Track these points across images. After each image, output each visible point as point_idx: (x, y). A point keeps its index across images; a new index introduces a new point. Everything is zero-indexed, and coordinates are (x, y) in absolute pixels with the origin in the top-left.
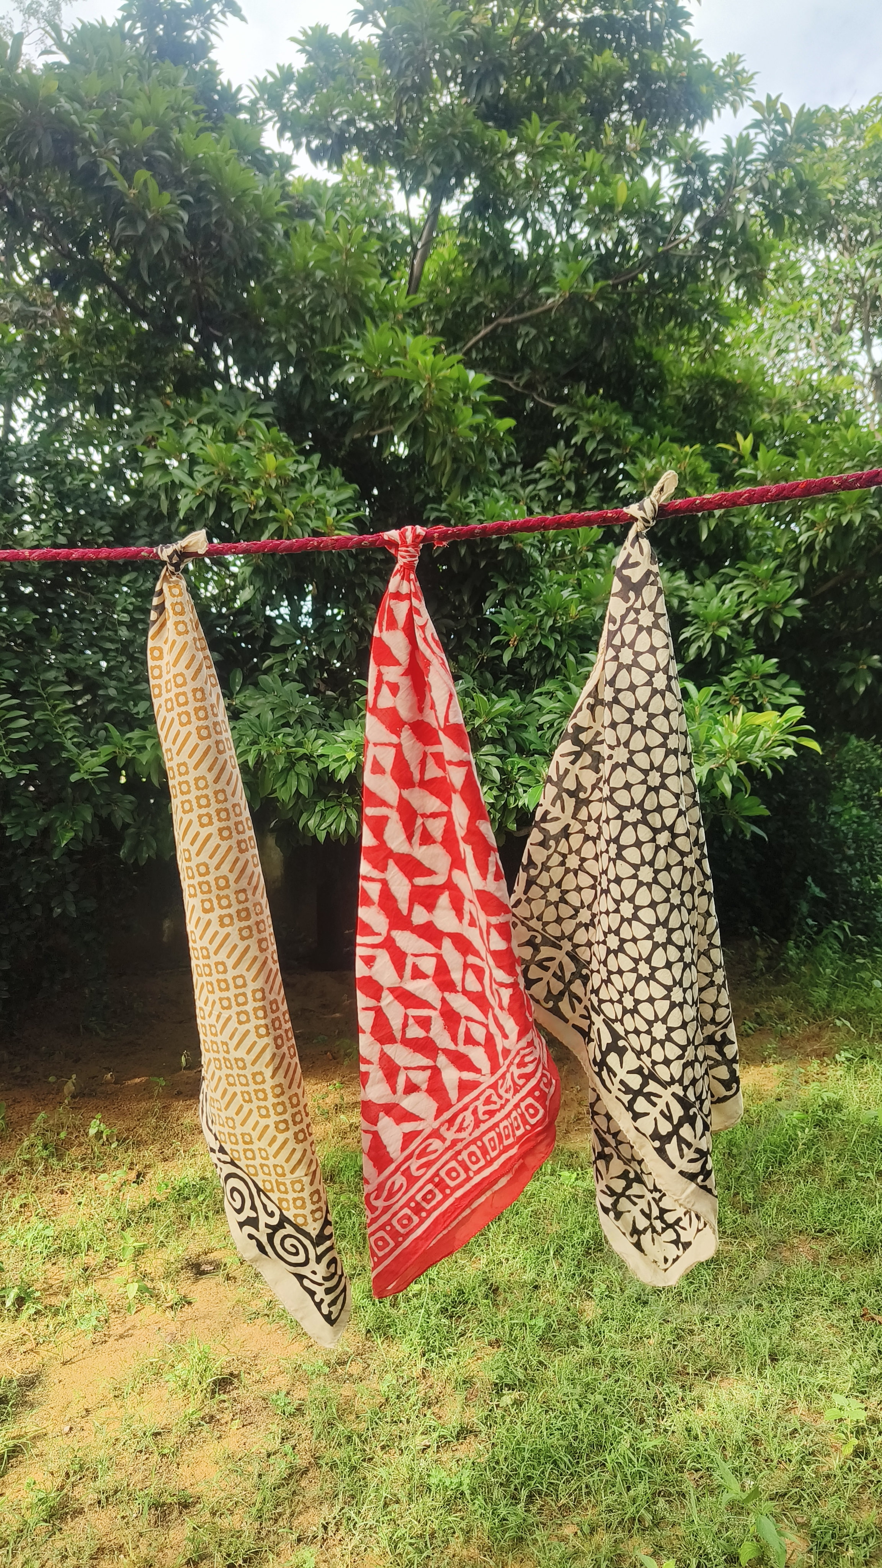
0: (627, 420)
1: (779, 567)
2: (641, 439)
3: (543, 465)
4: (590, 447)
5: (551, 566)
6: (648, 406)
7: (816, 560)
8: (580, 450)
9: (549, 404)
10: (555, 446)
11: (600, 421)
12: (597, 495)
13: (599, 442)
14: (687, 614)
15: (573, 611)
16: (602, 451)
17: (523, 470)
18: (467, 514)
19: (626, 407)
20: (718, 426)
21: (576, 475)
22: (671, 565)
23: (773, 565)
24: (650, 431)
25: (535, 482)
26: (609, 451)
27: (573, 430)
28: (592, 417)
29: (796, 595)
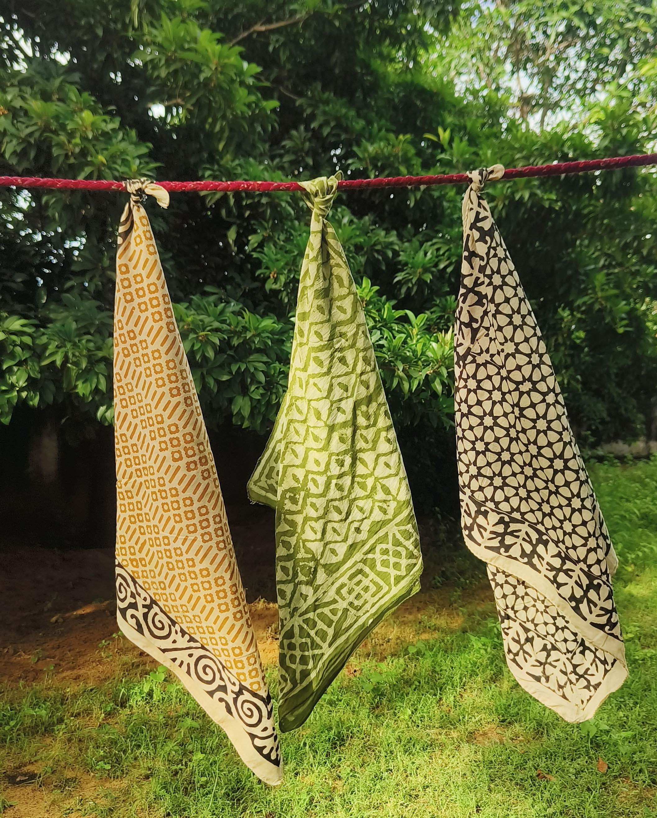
0: (352, 113)
2: (364, 128)
3: (288, 143)
4: (326, 131)
8: (317, 133)
9: (292, 96)
10: (297, 129)
11: (332, 112)
13: (332, 128)
14: (400, 262)
16: (334, 135)
17: (271, 146)
19: (351, 103)
21: (313, 152)
24: (370, 122)
25: (282, 156)
26: (339, 135)
27: (313, 117)
28: (327, 109)
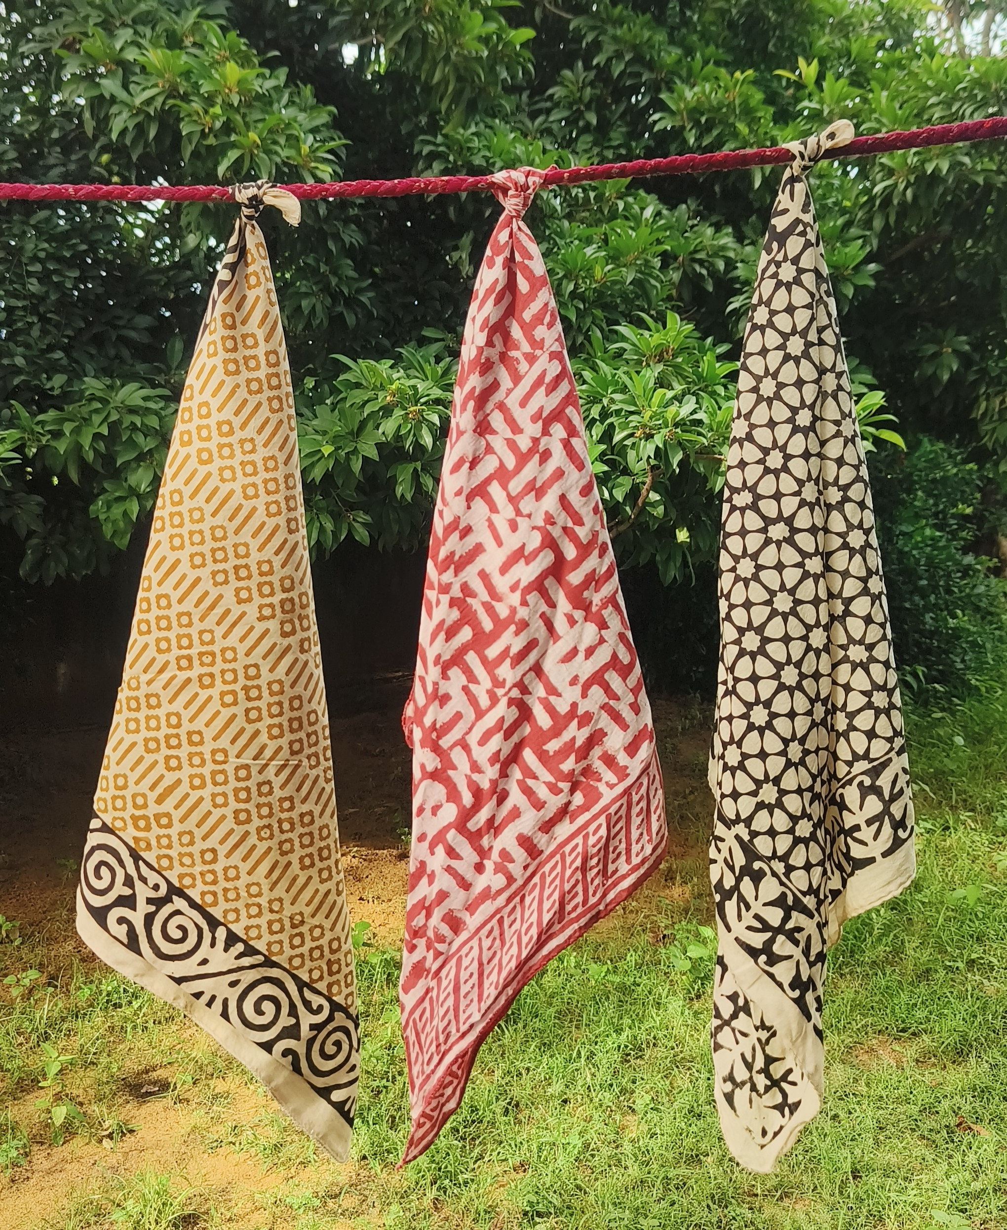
0: (661, 37)
1: (848, 225)
2: (679, 61)
3: (557, 91)
4: (616, 69)
5: (569, 216)
6: (686, 22)
7: (892, 220)
8: (603, 72)
9: (564, 15)
10: (571, 68)
11: (628, 37)
12: (624, 129)
13: (627, 64)
14: (736, 279)
15: (598, 273)
16: (631, 74)
17: (530, 97)
18: (469, 149)
19: (659, 20)
20: (771, 47)
21: (597, 103)
22: (714, 219)
23: (840, 221)
24: (689, 52)
25: (548, 112)
28: (618, 32)
29: (868, 259)
